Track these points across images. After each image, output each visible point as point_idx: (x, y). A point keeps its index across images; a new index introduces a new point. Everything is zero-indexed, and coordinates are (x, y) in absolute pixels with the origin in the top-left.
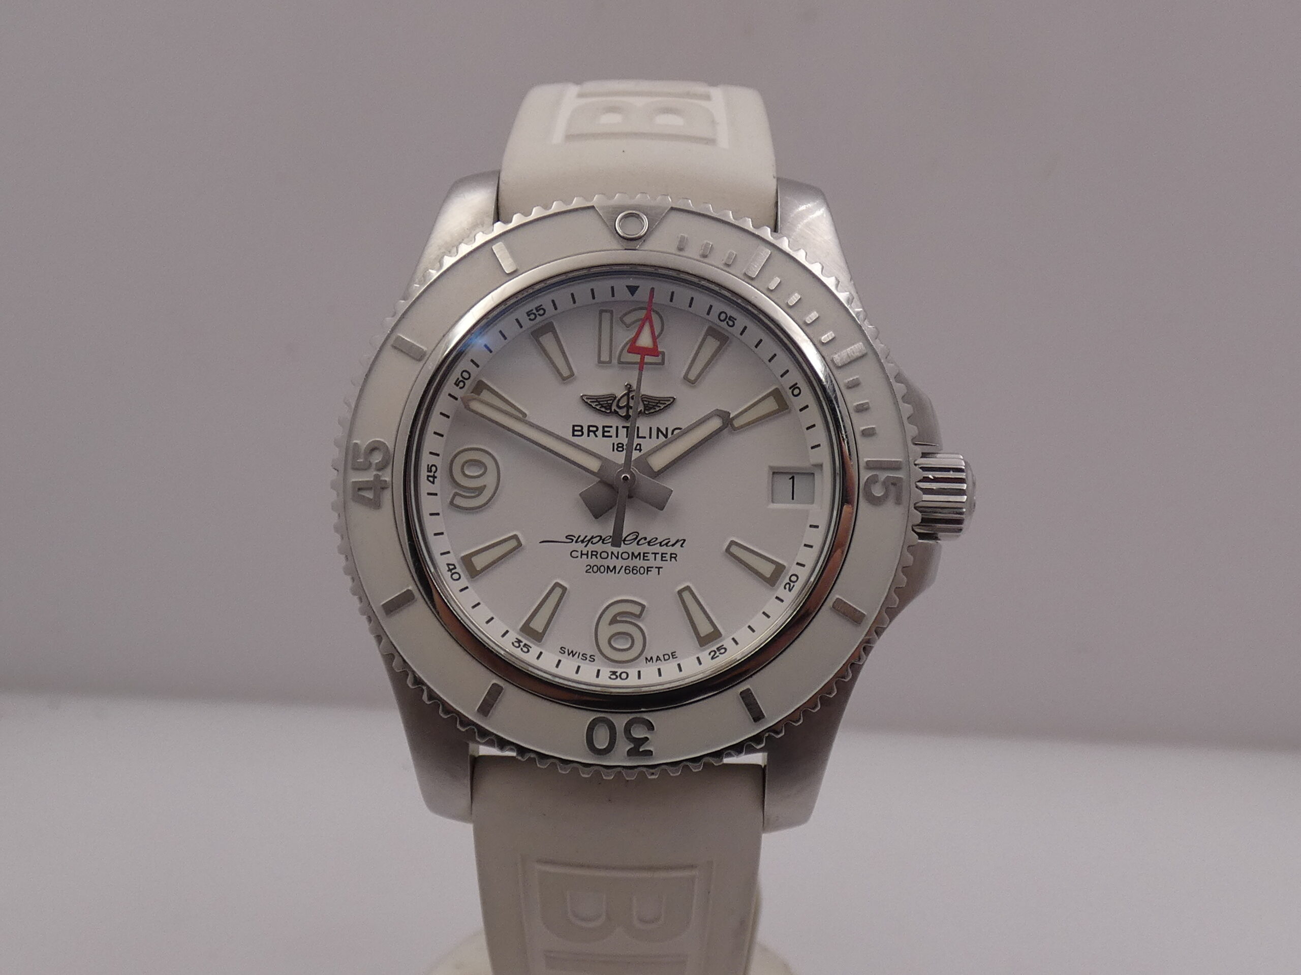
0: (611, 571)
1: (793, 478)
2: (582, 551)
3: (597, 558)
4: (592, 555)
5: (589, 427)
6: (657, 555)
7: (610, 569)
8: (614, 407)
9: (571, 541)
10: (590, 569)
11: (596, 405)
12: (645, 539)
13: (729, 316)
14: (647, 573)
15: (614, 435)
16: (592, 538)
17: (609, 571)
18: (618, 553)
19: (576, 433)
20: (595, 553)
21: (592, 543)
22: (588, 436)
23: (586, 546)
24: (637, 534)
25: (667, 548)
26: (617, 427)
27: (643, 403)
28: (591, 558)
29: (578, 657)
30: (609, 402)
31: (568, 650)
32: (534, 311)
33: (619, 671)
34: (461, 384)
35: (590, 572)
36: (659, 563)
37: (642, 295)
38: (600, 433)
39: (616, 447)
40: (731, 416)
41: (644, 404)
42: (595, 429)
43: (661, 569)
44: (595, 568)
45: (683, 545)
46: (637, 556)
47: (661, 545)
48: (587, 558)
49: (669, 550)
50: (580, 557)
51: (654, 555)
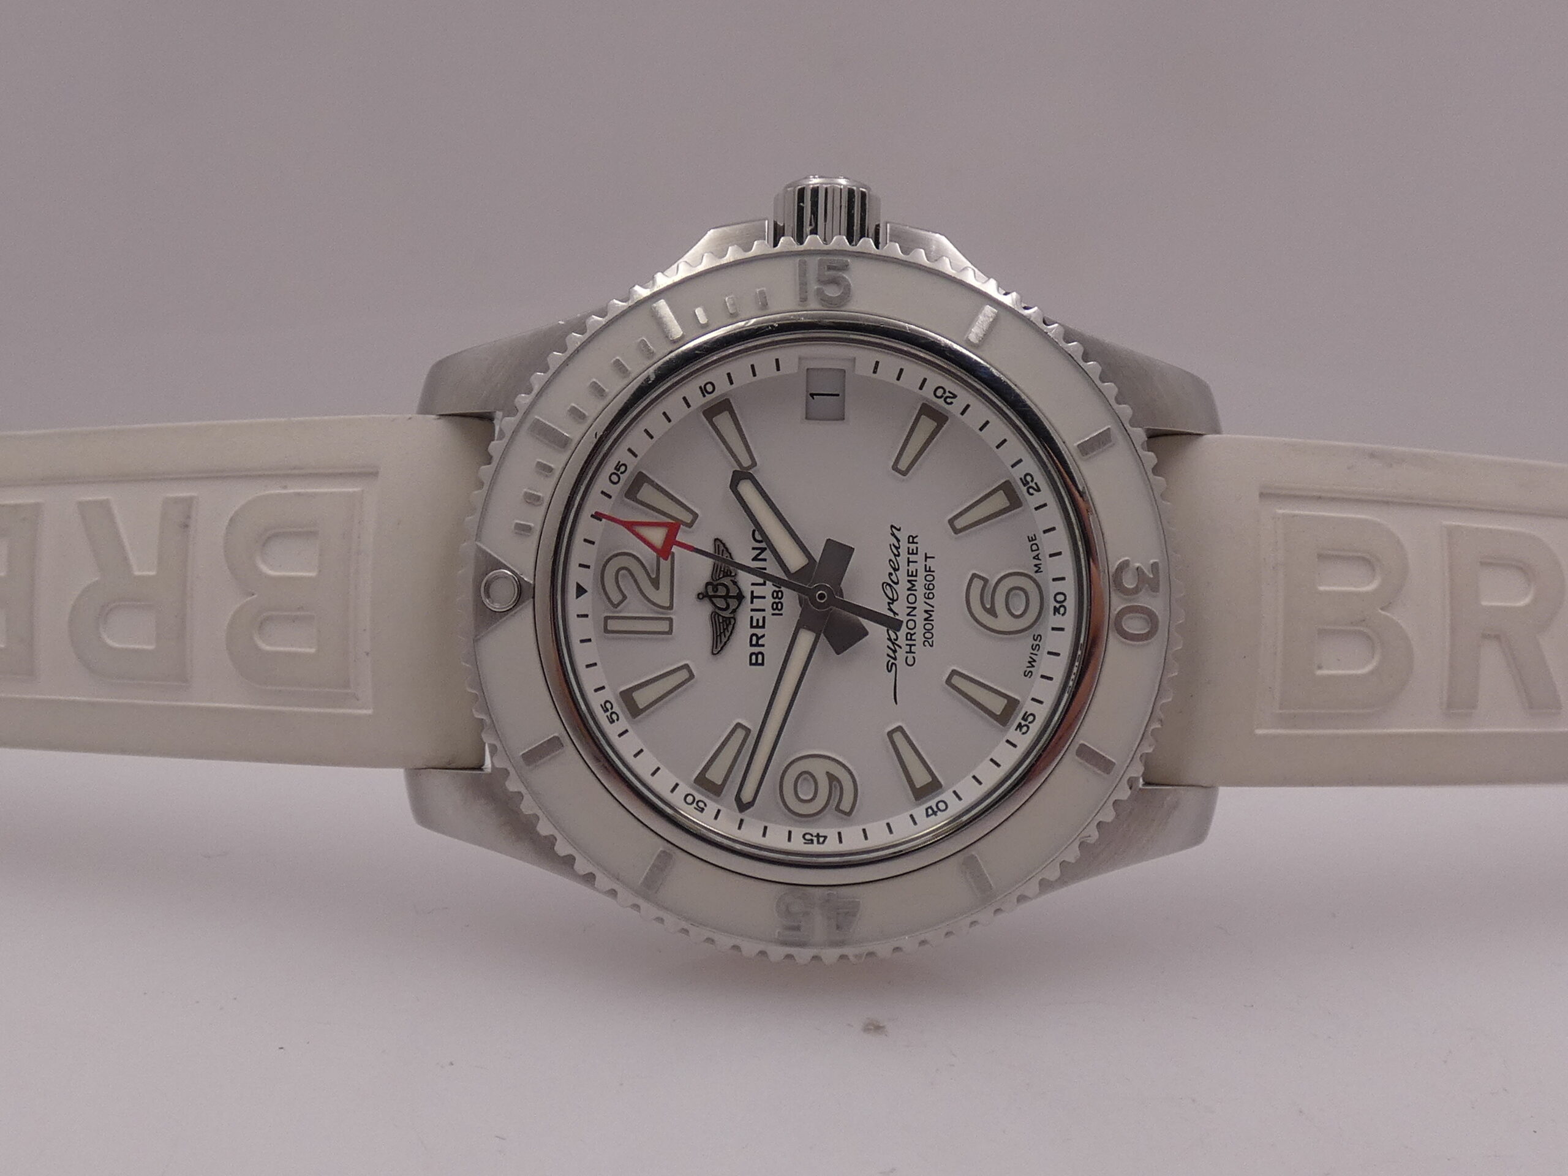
0: (931, 616)
1: (812, 395)
2: (907, 652)
3: (915, 633)
4: (911, 640)
5: (751, 645)
6: (911, 560)
7: (928, 617)
8: (726, 614)
9: (894, 667)
10: (928, 641)
11: (725, 636)
12: (891, 574)
13: (615, 471)
14: (933, 571)
15: (762, 614)
16: (890, 639)
17: (931, 618)
18: (908, 607)
19: (760, 661)
20: (909, 635)
21: (896, 640)
22: (763, 646)
23: (900, 647)
24: (885, 584)
25: (901, 547)
26: (752, 610)
27: (721, 578)
28: (914, 640)
29: (1036, 655)
30: (721, 621)
31: (1028, 667)
32: (608, 714)
33: (1053, 604)
34: (701, 805)
35: (933, 642)
36: (920, 557)
37: (586, 578)
38: (759, 632)
39: (777, 612)
40: (739, 469)
41: (723, 577)
42: (754, 638)
43: (928, 555)
44: (927, 635)
45: (898, 528)
46: (912, 584)
47: (899, 555)
48: (914, 645)
49: (904, 546)
50: (913, 655)
51: (910, 564)
